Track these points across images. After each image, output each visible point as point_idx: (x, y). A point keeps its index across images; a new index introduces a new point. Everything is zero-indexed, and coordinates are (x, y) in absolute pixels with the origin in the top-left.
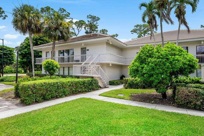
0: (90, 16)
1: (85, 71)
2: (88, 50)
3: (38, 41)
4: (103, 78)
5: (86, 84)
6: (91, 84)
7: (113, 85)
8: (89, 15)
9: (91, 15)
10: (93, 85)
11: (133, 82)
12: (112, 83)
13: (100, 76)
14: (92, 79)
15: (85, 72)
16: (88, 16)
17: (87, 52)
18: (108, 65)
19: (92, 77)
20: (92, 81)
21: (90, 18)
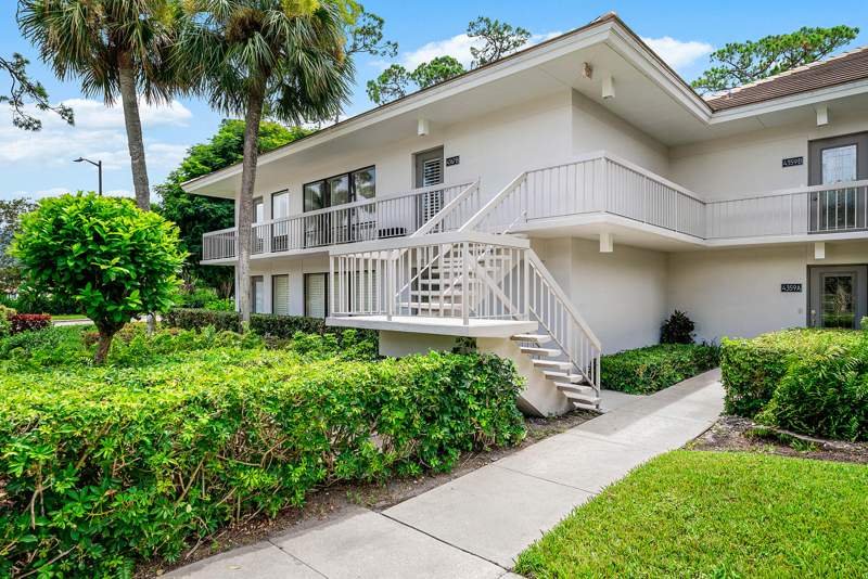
0: (483, 26)
1: (425, 293)
2: (454, 161)
3: (234, 155)
4: (553, 344)
5: (400, 414)
6: (441, 402)
7: (622, 390)
8: (476, 20)
9: (487, 20)
10: (472, 412)
11: (840, 387)
12: (618, 375)
13: (524, 326)
14: (457, 360)
15: (425, 299)
16: (472, 25)
17: (448, 171)
18: (584, 246)
19: (466, 344)
20: (457, 373)
21: (483, 33)
